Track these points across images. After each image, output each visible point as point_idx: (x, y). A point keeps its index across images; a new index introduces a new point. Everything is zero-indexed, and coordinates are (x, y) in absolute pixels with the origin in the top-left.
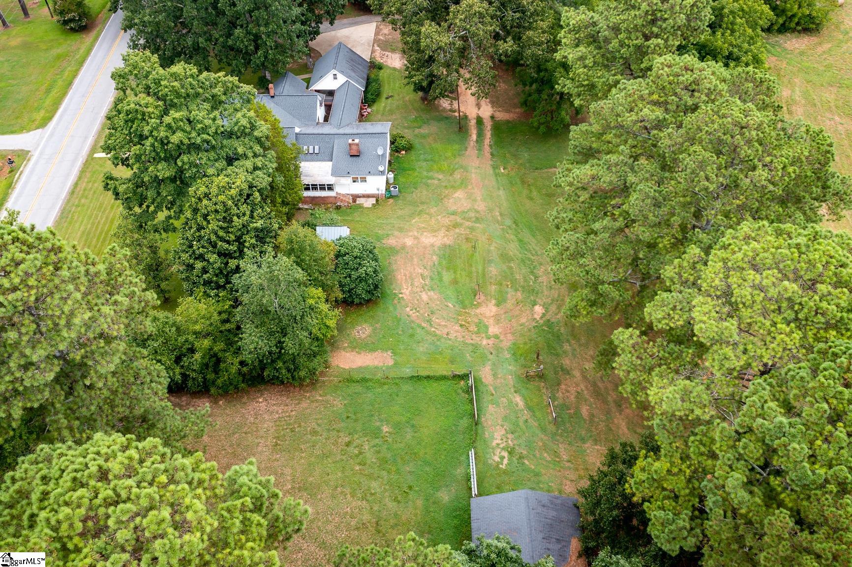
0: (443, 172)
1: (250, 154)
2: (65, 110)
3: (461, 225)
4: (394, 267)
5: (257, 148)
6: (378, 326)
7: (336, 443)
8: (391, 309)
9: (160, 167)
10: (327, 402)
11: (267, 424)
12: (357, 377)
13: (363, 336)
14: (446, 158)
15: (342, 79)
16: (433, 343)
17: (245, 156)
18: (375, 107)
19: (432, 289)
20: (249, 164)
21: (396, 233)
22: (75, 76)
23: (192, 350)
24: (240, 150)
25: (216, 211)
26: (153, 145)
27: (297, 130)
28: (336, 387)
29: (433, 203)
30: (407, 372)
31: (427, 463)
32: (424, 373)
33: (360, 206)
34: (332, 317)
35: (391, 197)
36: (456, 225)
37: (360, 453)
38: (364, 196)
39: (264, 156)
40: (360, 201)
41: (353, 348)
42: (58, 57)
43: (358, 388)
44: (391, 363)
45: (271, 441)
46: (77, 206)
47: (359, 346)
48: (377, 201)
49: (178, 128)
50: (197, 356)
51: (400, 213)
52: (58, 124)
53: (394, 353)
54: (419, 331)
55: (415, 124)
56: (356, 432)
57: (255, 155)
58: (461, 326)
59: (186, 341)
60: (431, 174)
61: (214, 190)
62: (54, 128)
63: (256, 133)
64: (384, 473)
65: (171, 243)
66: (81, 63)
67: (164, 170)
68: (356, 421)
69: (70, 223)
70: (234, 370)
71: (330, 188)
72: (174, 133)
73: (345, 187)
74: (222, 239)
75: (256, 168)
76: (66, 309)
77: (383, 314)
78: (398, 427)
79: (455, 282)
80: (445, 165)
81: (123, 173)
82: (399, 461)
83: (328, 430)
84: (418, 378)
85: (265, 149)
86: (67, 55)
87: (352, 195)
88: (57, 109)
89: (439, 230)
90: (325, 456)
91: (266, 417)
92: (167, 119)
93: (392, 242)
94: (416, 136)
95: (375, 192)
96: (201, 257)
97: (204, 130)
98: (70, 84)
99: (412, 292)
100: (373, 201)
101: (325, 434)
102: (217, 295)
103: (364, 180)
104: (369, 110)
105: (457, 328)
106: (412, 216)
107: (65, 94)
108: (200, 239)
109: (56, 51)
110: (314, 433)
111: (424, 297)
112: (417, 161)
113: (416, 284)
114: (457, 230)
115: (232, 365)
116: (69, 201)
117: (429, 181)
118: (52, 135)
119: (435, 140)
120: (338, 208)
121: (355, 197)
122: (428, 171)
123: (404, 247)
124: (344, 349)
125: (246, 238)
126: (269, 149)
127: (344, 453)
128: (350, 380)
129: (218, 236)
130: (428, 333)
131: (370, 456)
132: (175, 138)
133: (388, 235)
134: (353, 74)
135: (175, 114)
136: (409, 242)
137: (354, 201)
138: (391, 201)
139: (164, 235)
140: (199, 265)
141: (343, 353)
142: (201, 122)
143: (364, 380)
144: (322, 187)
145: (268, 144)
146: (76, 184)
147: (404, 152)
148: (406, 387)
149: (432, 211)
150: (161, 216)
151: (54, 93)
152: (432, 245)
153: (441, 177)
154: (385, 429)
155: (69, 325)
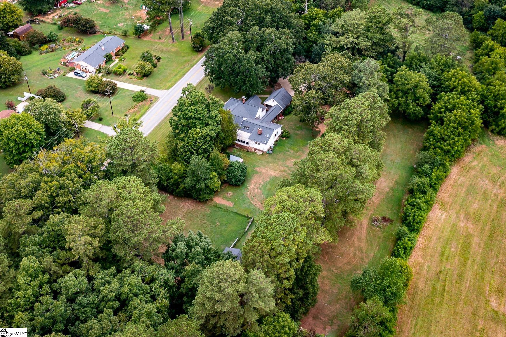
0: (294, 150)
1: (212, 125)
2: (178, 85)
3: (286, 171)
4: (253, 178)
5: (215, 124)
6: (235, 194)
7: (201, 222)
8: (243, 190)
9: (184, 121)
10: (206, 210)
11: (185, 209)
12: (218, 206)
13: (228, 195)
14: (299, 146)
15: (275, 103)
16: (249, 206)
17: (210, 125)
18: (286, 117)
19: (260, 189)
20: (210, 128)
21: (262, 167)
22: (187, 72)
23: (172, 178)
24: (209, 123)
25: (193, 139)
26: (183, 114)
27: (244, 119)
28: (211, 207)
29: (282, 160)
30: (235, 211)
31: (224, 237)
32: (239, 213)
33: (256, 153)
34: (217, 184)
35: (269, 153)
36: (284, 171)
37: (206, 227)
38: (259, 150)
39: (216, 127)
40: (257, 151)
41: (223, 198)
42: (186, 62)
43: (217, 209)
44: (232, 206)
45: (183, 214)
46: (165, 123)
47: (225, 198)
48: (263, 153)
49: (192, 112)
50: (172, 180)
51: (268, 160)
52: (173, 90)
53: (235, 204)
54: (247, 200)
55: (297, 129)
56: (209, 221)
57: (214, 126)
58: (262, 204)
59: (171, 175)
60: (289, 150)
61: (195, 133)
62: (171, 91)
63: (216, 119)
64: (210, 235)
65: (180, 145)
66: (192, 67)
67: (184, 122)
68: (211, 218)
69: (160, 128)
70: (181, 188)
71: (247, 143)
72: (190, 112)
73: (252, 145)
74: (193, 148)
75: (212, 130)
76: (138, 150)
77: (239, 191)
78: (222, 225)
79: (270, 189)
80: (297, 148)
81: (175, 118)
82: (216, 233)
83: (201, 217)
84: (237, 213)
85: (218, 124)
86: (189, 61)
87: (254, 148)
88: (175, 84)
89: (277, 170)
90: (196, 224)
91: (186, 207)
92: (190, 108)
93: (258, 169)
94: (294, 133)
95: (262, 150)
96: (186, 152)
97: (200, 114)
98: (184, 74)
99: (253, 188)
100: (261, 153)
101: (200, 218)
102: (186, 165)
103: (259, 144)
104: (283, 118)
105: (260, 204)
106: (271, 163)
107: (180, 78)
108: (187, 146)
109: (187, 58)
110: (197, 216)
111: (256, 190)
112: (287, 144)
113: (256, 186)
114: (283, 173)
115: (182, 187)
116: (163, 120)
117: (287, 152)
118: (168, 94)
119: (300, 138)
120: (248, 151)
121: (255, 149)
122: (289, 148)
123: (261, 172)
124: (220, 197)
125: (200, 150)
126: (219, 125)
127: (202, 225)
128: (216, 206)
129: (191, 147)
130: (250, 202)
131: (209, 229)
132: (190, 114)
133: (258, 166)
134: (281, 102)
135: (193, 107)
136: (264, 171)
137: (255, 150)
138: (268, 155)
139: (181, 142)
140: (184, 154)
141: (219, 198)
142: (199, 111)
143: (220, 208)
144: (244, 142)
145: (219, 123)
146: (168, 115)
147: (285, 138)
148: (232, 215)
149: (280, 163)
150: (182, 136)
151: (177, 77)
152: (271, 175)
153: (292, 152)
154: (218, 223)
155: (137, 154)
